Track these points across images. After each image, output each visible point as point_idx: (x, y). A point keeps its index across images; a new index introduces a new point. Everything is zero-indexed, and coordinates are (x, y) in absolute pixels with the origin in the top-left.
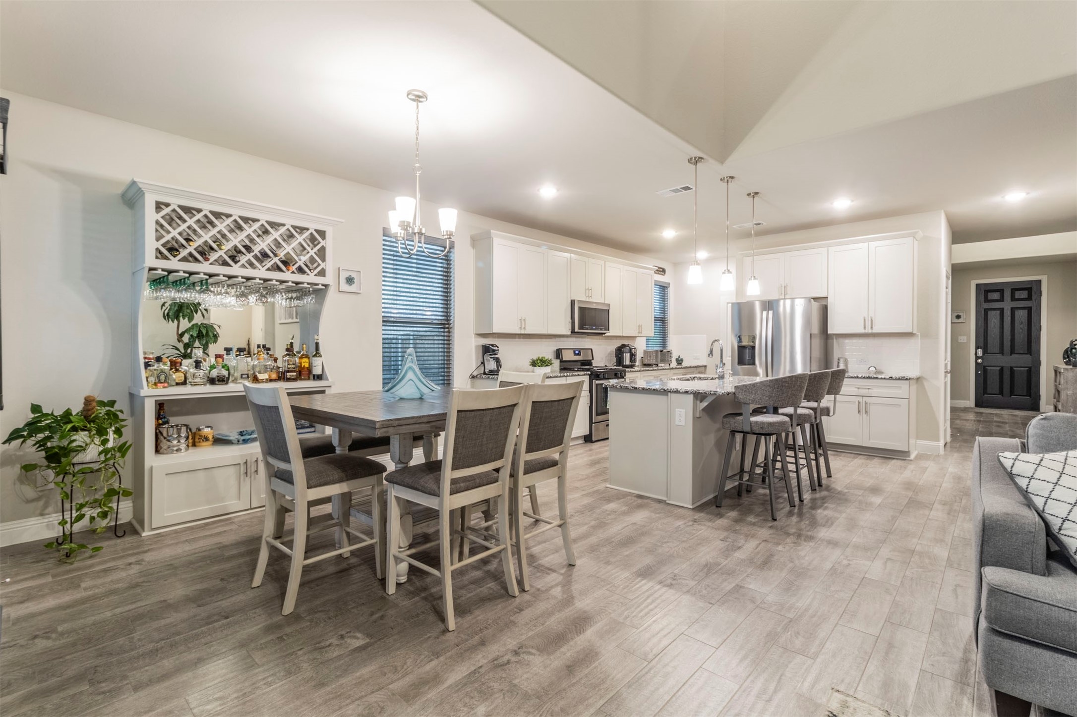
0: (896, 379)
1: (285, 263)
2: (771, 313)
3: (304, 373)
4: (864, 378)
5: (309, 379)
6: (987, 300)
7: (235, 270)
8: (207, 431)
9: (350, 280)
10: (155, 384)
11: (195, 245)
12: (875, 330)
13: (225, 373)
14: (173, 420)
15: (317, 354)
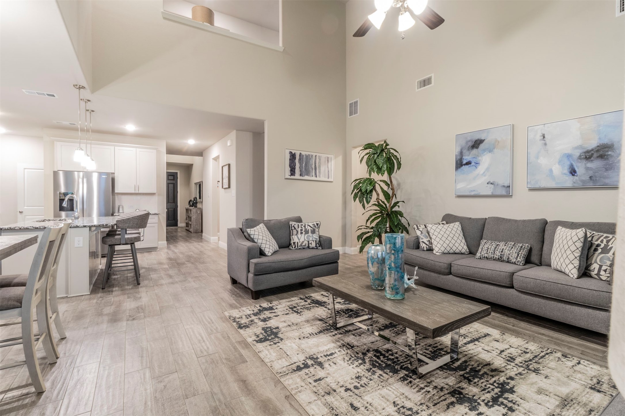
2: (85, 179)
12: (140, 192)
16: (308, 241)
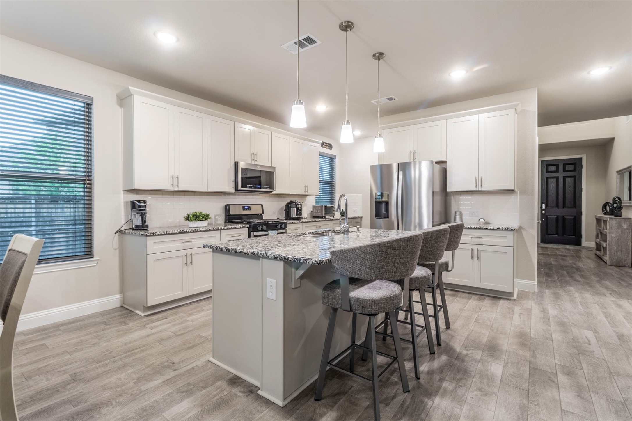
0: (503, 230)
4: (476, 228)
6: (548, 172)
12: (484, 189)
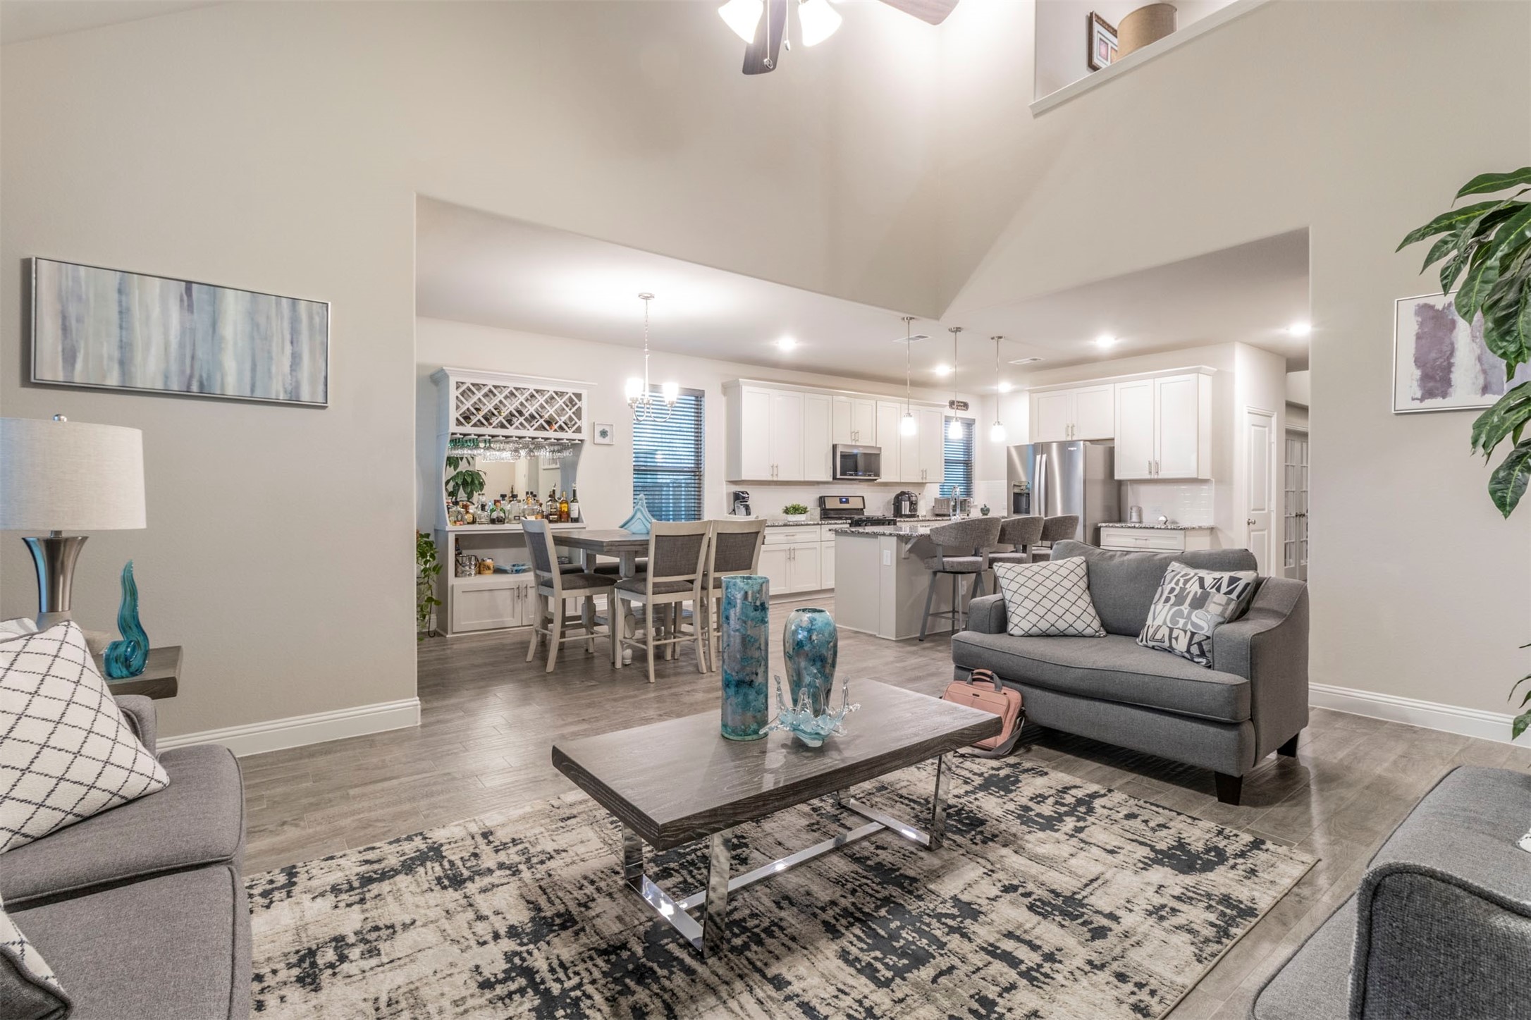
1: (549, 423)
2: (1044, 456)
3: (564, 516)
5: (568, 522)
7: (511, 431)
8: (489, 562)
9: (604, 434)
10: (455, 522)
11: (482, 413)
12: (1161, 476)
13: (502, 515)
14: (465, 553)
15: (575, 500)
16: (1171, 630)
